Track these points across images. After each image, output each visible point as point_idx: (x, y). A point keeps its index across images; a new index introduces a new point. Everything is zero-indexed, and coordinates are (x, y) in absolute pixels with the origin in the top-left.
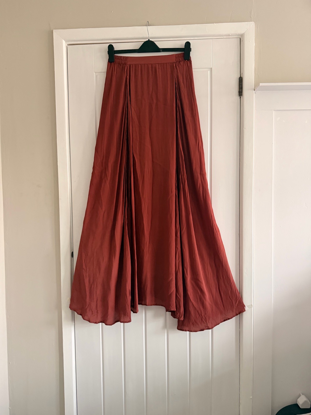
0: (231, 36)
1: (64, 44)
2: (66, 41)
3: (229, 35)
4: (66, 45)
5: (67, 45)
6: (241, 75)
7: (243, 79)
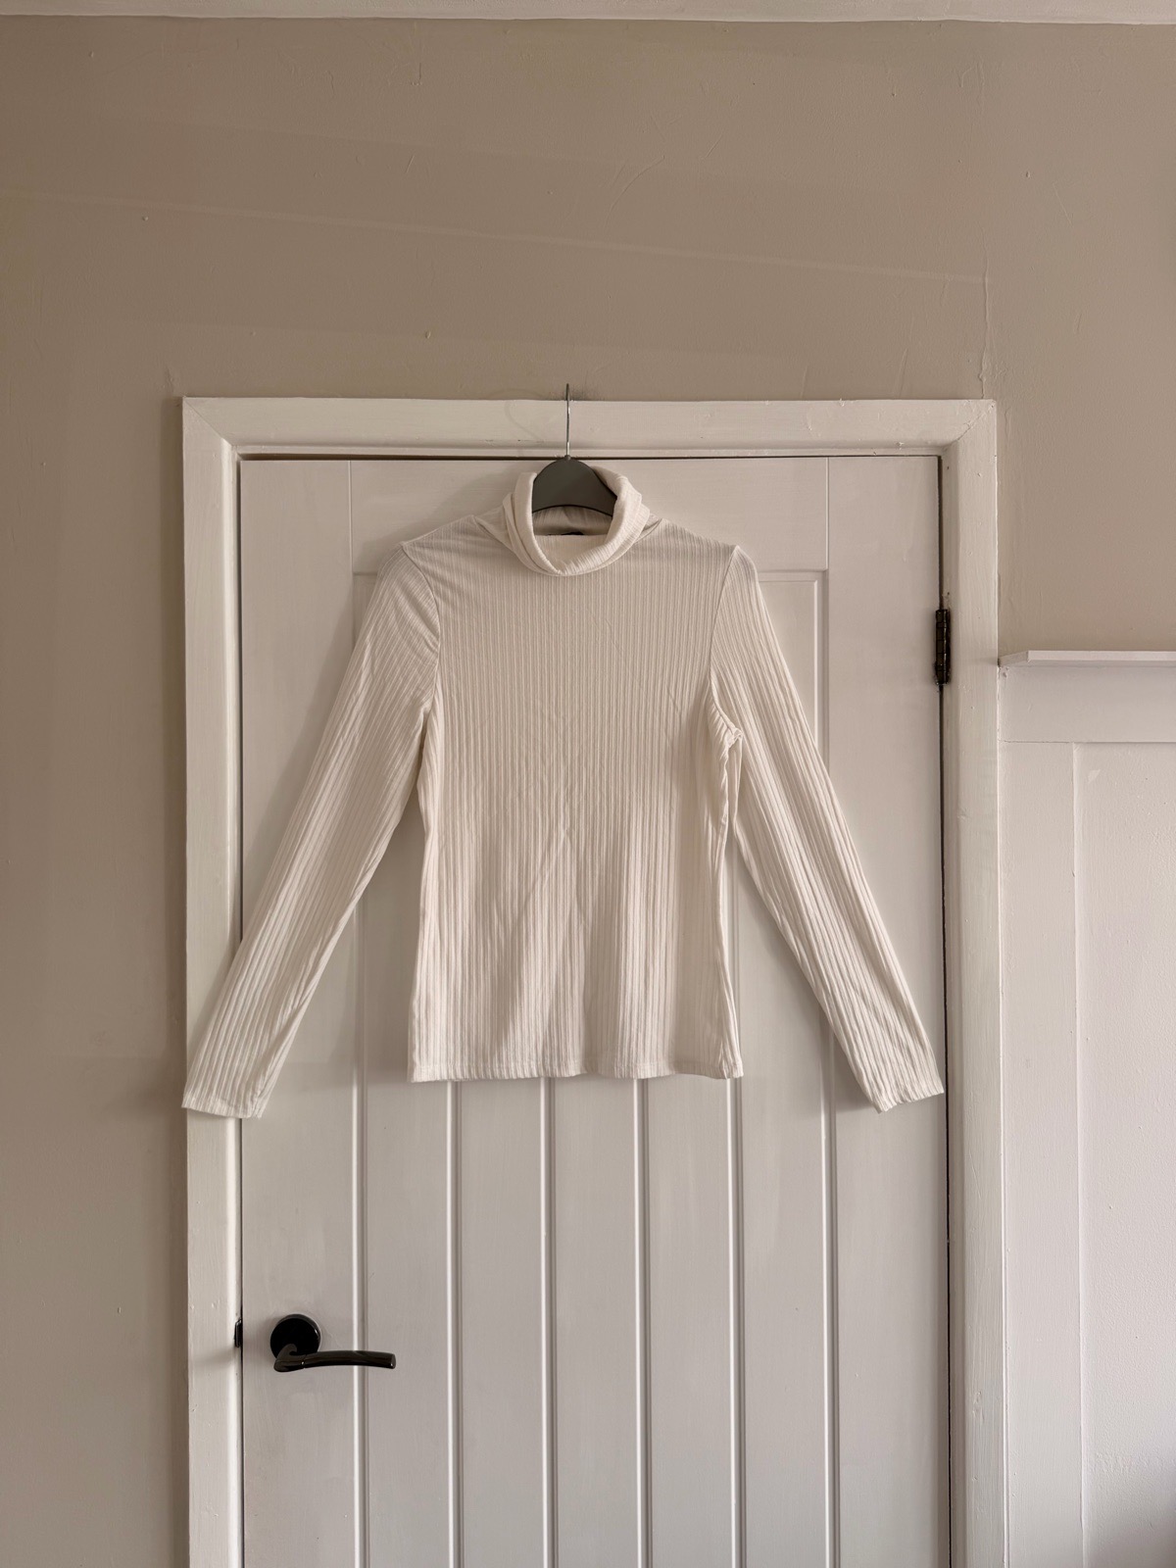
0: (903, 447)
1: (227, 454)
2: (234, 443)
3: (897, 446)
4: (234, 456)
5: (236, 455)
6: (945, 601)
7: (954, 620)
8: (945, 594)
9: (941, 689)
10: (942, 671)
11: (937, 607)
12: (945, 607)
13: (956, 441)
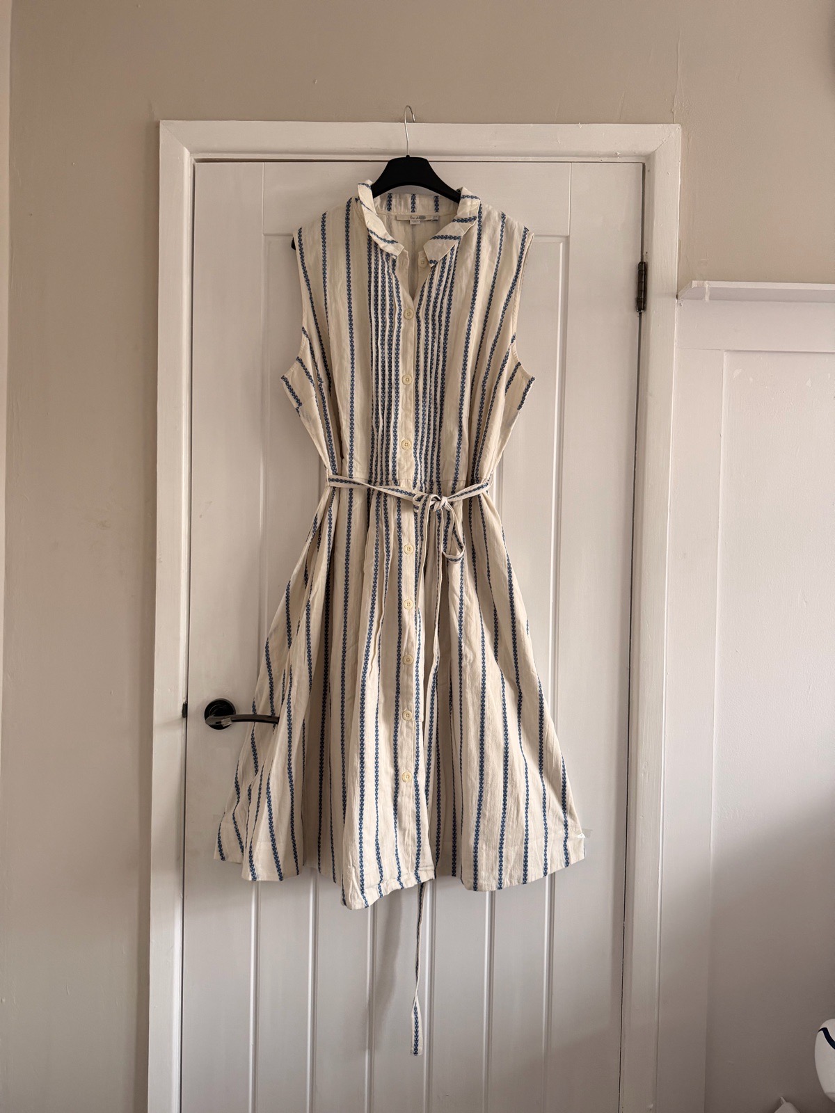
0: (620, 156)
1: (187, 159)
2: (192, 152)
3: (616, 155)
4: (191, 160)
5: (193, 160)
6: (645, 258)
7: (649, 269)
8: (644, 253)
9: (640, 314)
10: (641, 303)
11: (640, 261)
12: (645, 261)
13: (654, 153)
